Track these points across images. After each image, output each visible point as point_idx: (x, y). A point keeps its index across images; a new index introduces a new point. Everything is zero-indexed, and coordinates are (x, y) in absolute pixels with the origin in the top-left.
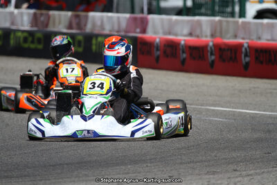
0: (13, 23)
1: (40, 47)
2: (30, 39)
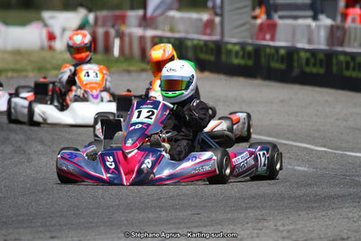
0: (310, 41)
1: (322, 71)
2: (312, 61)
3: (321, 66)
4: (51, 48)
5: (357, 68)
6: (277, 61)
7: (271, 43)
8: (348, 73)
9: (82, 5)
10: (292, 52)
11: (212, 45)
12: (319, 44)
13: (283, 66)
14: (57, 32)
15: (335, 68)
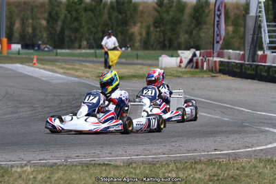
4: (180, 66)
6: (264, 72)
7: (263, 64)
9: (192, 48)
10: (270, 67)
11: (239, 65)
13: (266, 74)
14: (184, 60)
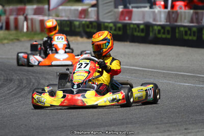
0: (154, 20)
1: (169, 36)
2: (162, 31)
3: (168, 34)
5: (192, 35)
6: (139, 32)
8: (186, 38)
11: (95, 24)
12: (161, 21)
15: (177, 35)
